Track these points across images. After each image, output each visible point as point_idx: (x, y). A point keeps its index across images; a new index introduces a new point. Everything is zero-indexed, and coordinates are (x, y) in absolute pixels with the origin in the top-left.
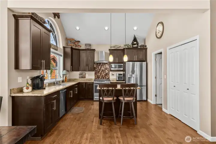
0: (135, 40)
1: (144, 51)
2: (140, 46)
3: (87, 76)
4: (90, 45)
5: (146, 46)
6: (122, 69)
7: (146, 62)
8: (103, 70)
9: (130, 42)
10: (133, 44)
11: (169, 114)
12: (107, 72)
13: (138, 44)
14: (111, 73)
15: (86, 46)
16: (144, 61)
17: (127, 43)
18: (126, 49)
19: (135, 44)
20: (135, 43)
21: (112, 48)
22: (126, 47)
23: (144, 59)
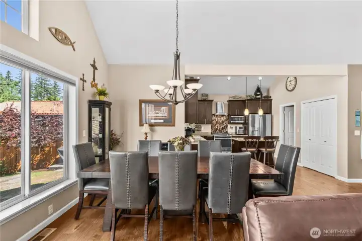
0: (258, 90)
1: (269, 102)
2: (264, 97)
3: (202, 129)
4: (207, 95)
5: (270, 97)
6: (242, 122)
7: (270, 115)
8: (220, 123)
9: (252, 92)
10: (256, 95)
11: (302, 166)
12: (225, 125)
13: (261, 94)
14: (229, 126)
15: (202, 96)
16: (269, 114)
17: (249, 94)
18: (248, 100)
19: (258, 95)
20: (258, 93)
21: (231, 99)
22: (249, 98)
23: (268, 111)
